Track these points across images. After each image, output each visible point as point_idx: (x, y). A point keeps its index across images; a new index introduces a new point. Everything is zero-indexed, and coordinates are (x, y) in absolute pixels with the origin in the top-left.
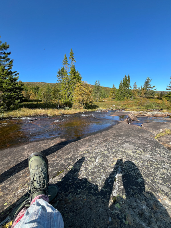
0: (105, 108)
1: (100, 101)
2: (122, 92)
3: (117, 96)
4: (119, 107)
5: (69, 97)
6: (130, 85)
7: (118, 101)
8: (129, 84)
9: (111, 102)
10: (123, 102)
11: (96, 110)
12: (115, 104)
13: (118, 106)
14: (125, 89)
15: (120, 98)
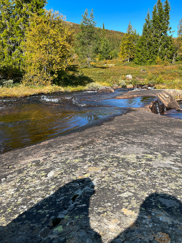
0: (109, 82)
1: (97, 66)
2: (150, 44)
3: (139, 54)
4: (141, 82)
5: (13, 53)
6: (169, 26)
7: (139, 67)
8: (168, 23)
9: (124, 69)
10: (153, 68)
11: (86, 88)
12: (132, 74)
13: (140, 78)
14: (158, 35)
15: (145, 59)
